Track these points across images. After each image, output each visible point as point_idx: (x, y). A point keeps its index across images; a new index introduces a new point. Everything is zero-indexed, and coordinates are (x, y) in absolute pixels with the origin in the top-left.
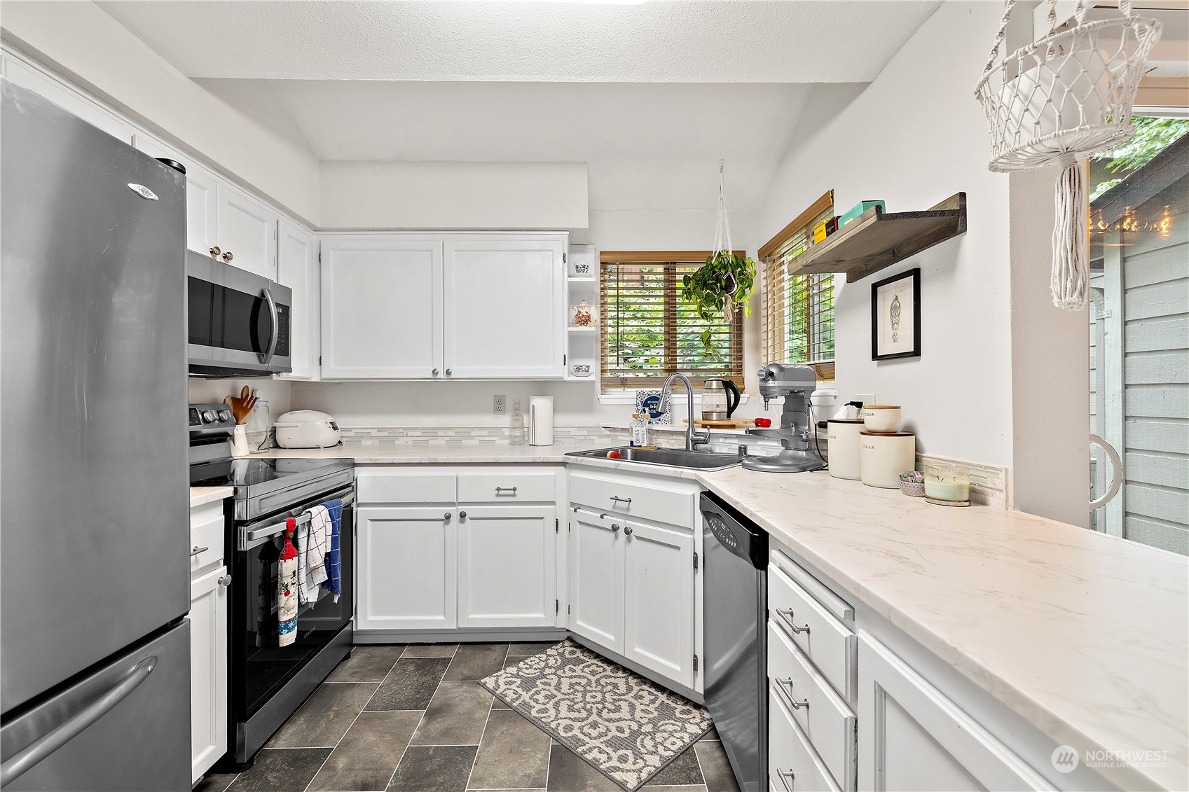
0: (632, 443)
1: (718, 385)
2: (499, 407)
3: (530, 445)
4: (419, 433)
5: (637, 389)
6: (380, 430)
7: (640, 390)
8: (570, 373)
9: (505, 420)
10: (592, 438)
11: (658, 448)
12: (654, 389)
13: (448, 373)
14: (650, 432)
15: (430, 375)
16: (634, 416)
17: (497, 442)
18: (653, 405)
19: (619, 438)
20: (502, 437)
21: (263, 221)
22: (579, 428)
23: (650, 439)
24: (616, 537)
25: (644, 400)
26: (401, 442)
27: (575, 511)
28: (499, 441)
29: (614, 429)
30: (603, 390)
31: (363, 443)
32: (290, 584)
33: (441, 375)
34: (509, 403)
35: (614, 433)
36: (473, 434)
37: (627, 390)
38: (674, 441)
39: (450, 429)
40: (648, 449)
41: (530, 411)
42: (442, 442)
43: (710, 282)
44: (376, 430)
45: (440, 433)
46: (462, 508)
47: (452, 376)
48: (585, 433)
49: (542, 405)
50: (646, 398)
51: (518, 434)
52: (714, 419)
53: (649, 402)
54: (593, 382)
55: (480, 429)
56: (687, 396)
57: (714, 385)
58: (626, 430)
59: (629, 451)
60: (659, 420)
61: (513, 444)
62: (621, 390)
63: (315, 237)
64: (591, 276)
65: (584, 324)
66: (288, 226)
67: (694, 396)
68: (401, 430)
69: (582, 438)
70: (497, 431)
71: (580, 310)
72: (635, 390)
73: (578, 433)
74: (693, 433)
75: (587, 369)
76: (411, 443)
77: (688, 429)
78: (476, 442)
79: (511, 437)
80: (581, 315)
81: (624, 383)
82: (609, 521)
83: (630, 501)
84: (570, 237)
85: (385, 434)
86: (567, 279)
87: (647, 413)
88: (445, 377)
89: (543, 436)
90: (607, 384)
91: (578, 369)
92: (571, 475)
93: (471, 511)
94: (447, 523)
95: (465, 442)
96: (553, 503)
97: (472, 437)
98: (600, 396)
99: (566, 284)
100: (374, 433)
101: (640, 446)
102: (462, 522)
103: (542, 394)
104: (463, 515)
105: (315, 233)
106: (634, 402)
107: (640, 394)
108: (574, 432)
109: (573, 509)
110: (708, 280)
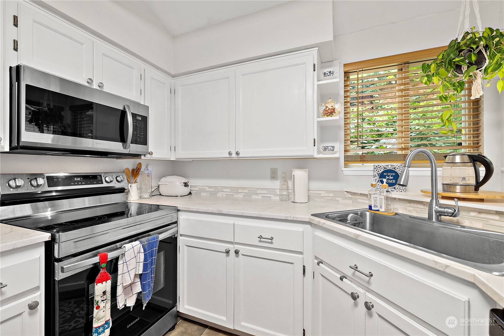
0: (370, 207)
1: (462, 159)
2: (274, 176)
3: (292, 202)
4: (229, 190)
5: (375, 164)
6: (210, 187)
7: (376, 164)
8: (319, 152)
9: (277, 184)
10: (337, 199)
11: (396, 214)
12: (390, 164)
13: (237, 153)
14: (387, 198)
15: (228, 156)
16: (372, 185)
17: (272, 198)
18: (389, 176)
19: (359, 200)
20: (276, 195)
21: (132, 68)
22: (327, 192)
23: (387, 205)
24: (356, 305)
25: (380, 172)
26: (220, 195)
27: (318, 264)
28: (274, 198)
29: (355, 194)
30: (346, 166)
31: (202, 194)
32: (99, 301)
33: (234, 155)
34: (279, 173)
35: (354, 197)
36: (258, 192)
37: (365, 164)
38: (412, 209)
39: (245, 188)
40: (386, 214)
41: (292, 178)
42: (241, 196)
43: (457, 59)
44: (208, 187)
45: (240, 191)
46: (237, 247)
47: (241, 156)
48: (332, 195)
49: (300, 175)
50: (382, 170)
51: (285, 193)
52: (458, 191)
53: (385, 174)
54: (338, 159)
55: (262, 189)
56: (430, 169)
57: (458, 159)
58: (366, 195)
59: (368, 213)
60: (395, 188)
61: (282, 200)
62: (361, 165)
63: (173, 80)
64: (336, 78)
65: (330, 115)
66: (151, 72)
67: (438, 169)
68: (220, 188)
69: (330, 198)
70: (272, 191)
71: (327, 105)
72: (373, 165)
73: (327, 195)
74: (437, 205)
75: (332, 148)
76: (225, 195)
77: (432, 201)
78: (260, 197)
79: (281, 195)
80: (327, 109)
81: (362, 159)
82: (349, 286)
83: (372, 275)
84: (319, 51)
85: (212, 190)
86: (316, 83)
87: (385, 184)
88: (236, 156)
89: (300, 196)
90: (349, 160)
91: (325, 149)
92: (315, 233)
93: (243, 249)
94: (228, 256)
95: (254, 197)
96: (301, 253)
97: (258, 194)
98: (343, 169)
99: (316, 87)
100: (207, 189)
101: (378, 210)
102: (237, 256)
103: (300, 168)
104: (237, 252)
105: (173, 79)
106: (372, 173)
107: (375, 168)
108: (323, 194)
109: (316, 261)
110: (454, 59)
